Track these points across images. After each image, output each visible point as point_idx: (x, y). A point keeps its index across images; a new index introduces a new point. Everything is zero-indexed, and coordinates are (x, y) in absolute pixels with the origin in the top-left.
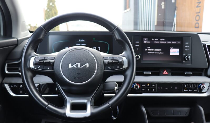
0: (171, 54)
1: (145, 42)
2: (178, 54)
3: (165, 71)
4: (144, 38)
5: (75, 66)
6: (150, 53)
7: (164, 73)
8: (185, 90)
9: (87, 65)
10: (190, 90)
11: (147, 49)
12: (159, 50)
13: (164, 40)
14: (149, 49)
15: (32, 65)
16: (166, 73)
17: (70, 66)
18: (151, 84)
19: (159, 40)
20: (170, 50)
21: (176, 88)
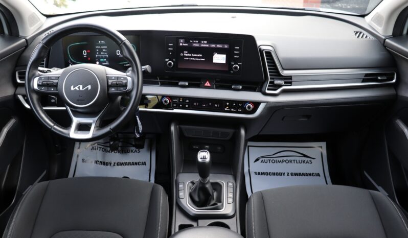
0: (215, 61)
1: (181, 44)
2: (224, 62)
3: (208, 82)
4: (180, 40)
5: (77, 88)
6: (187, 59)
7: (206, 85)
8: (226, 109)
9: (89, 87)
10: (232, 110)
11: (183, 53)
12: (198, 55)
13: (206, 42)
14: (186, 54)
15: (36, 87)
16: (209, 85)
17: (72, 88)
18: (185, 98)
19: (199, 42)
20: (214, 56)
21: (216, 105)
